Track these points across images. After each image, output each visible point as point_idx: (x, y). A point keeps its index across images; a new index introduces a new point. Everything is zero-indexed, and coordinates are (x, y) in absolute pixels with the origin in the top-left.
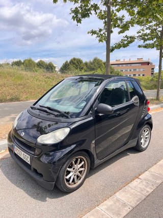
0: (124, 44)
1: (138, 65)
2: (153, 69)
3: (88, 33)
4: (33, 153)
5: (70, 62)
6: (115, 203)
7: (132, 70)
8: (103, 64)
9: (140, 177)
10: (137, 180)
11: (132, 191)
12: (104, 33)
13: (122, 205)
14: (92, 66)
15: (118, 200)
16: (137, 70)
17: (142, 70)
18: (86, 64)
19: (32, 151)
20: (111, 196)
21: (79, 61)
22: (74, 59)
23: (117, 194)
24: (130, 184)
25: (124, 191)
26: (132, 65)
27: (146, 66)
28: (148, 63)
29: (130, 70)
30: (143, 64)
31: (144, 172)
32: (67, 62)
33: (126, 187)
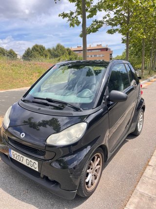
0: (94, 29)
1: (97, 51)
2: (111, 54)
3: (59, 16)
4: (42, 157)
5: (33, 49)
6: (141, 199)
7: (93, 56)
8: (66, 51)
9: (150, 163)
10: (148, 168)
11: (151, 181)
12: (75, 17)
13: (149, 200)
14: (56, 52)
15: (142, 195)
16: (98, 56)
17: (101, 56)
18: (49, 50)
19: (40, 155)
20: (133, 192)
21: (42, 48)
22: (37, 46)
23: (138, 187)
24: (144, 174)
25: (143, 183)
26: (93, 51)
27: (105, 52)
28: (107, 49)
29: (91, 56)
30: (102, 50)
31: (151, 158)
32: (29, 49)
33: (143, 178)
